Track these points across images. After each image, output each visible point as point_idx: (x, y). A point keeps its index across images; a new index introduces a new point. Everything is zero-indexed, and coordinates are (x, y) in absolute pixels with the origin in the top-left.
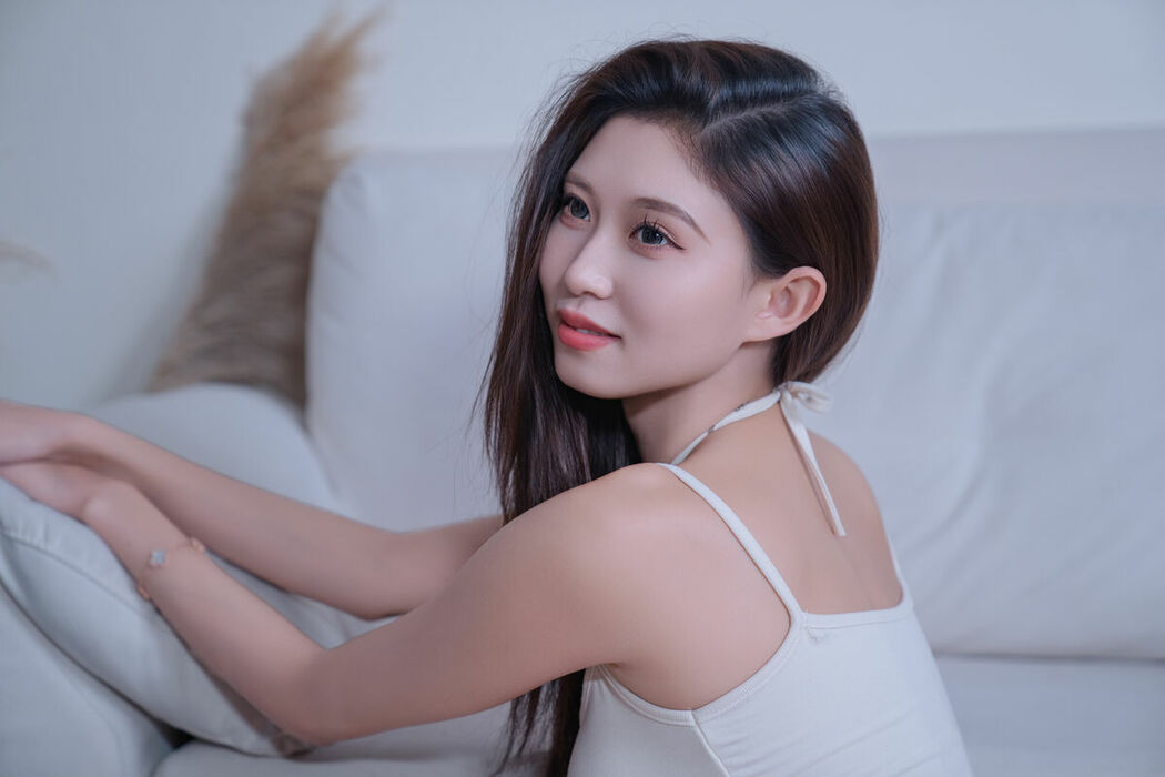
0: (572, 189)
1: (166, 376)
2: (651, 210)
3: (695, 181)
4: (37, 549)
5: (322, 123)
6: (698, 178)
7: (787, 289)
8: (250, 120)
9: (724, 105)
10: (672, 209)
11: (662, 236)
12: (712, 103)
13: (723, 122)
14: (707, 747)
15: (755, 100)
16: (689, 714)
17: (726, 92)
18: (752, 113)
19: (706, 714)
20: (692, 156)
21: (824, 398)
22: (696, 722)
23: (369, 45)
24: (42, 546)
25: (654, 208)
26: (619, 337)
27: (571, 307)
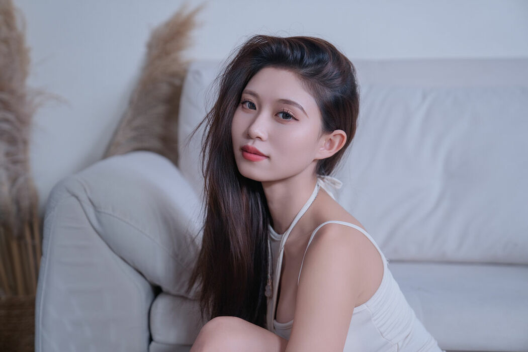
10: (294, 103)
16: (364, 305)
22: (368, 307)
25: (287, 104)
26: (268, 157)
27: (250, 144)
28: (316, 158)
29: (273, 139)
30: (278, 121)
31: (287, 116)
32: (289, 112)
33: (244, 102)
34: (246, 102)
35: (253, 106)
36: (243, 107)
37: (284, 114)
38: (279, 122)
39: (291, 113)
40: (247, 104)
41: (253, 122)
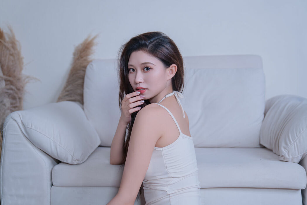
0: (130, 67)
1: (60, 99)
5: (87, 55)
7: (171, 69)
8: (74, 54)
9: (150, 43)
11: (150, 68)
13: (150, 46)
14: (163, 155)
15: (154, 41)
16: (161, 148)
17: (149, 42)
18: (154, 43)
19: (164, 148)
22: (162, 150)
24: (31, 128)
26: (147, 89)
27: (138, 86)
29: (146, 81)
30: (145, 72)
31: (148, 69)
33: (130, 70)
35: (133, 70)
36: (130, 72)
37: (147, 68)
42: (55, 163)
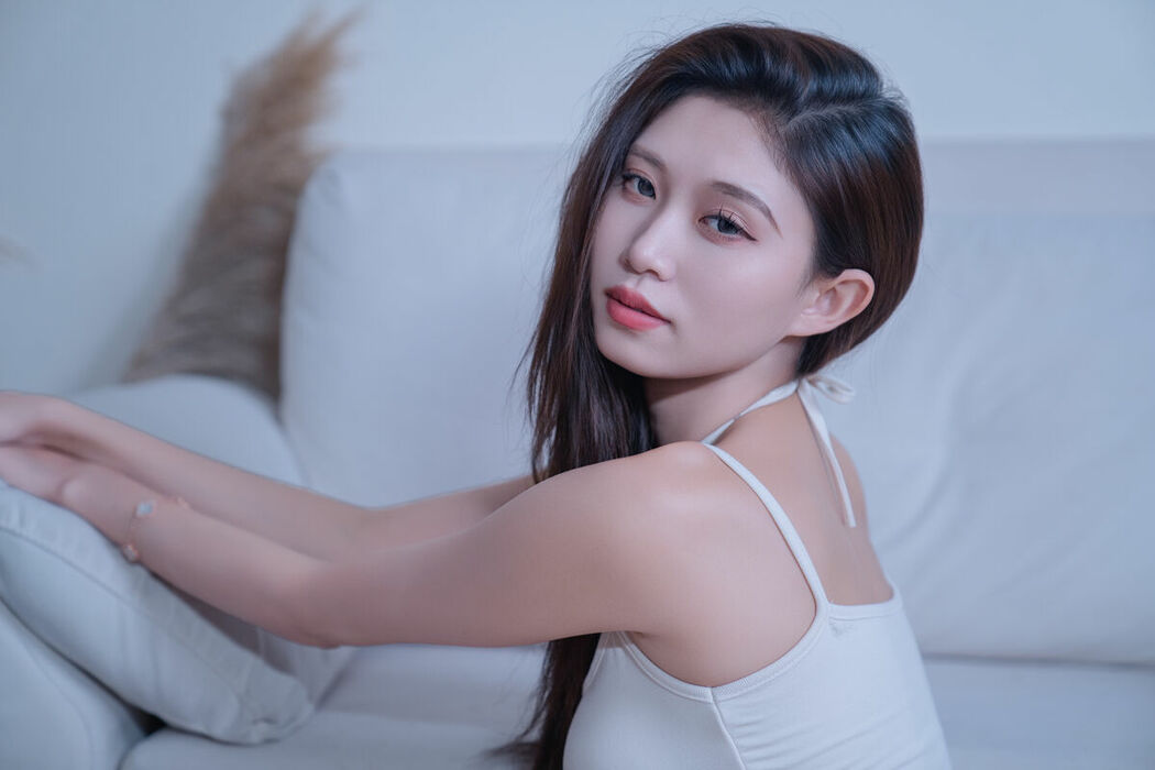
1: (142, 367)
2: (728, 196)
3: (776, 172)
4: (12, 533)
6: (779, 170)
7: (834, 289)
10: (750, 198)
12: (802, 98)
14: (723, 726)
16: (708, 691)
17: (813, 88)
19: (724, 693)
20: (775, 147)
21: (848, 390)
22: (715, 700)
23: (350, 43)
25: (732, 195)
27: (630, 284)
28: (790, 334)
29: (685, 278)
30: (705, 235)
31: (728, 226)
32: (734, 218)
33: (628, 178)
34: (634, 176)
35: (647, 188)
36: (625, 189)
37: (720, 221)
38: (708, 239)
39: (739, 222)
40: (636, 183)
41: (642, 230)
42: (135, 729)
